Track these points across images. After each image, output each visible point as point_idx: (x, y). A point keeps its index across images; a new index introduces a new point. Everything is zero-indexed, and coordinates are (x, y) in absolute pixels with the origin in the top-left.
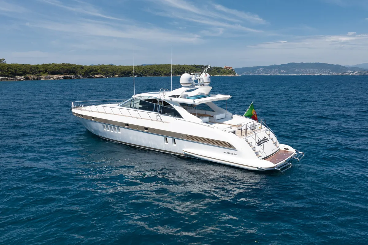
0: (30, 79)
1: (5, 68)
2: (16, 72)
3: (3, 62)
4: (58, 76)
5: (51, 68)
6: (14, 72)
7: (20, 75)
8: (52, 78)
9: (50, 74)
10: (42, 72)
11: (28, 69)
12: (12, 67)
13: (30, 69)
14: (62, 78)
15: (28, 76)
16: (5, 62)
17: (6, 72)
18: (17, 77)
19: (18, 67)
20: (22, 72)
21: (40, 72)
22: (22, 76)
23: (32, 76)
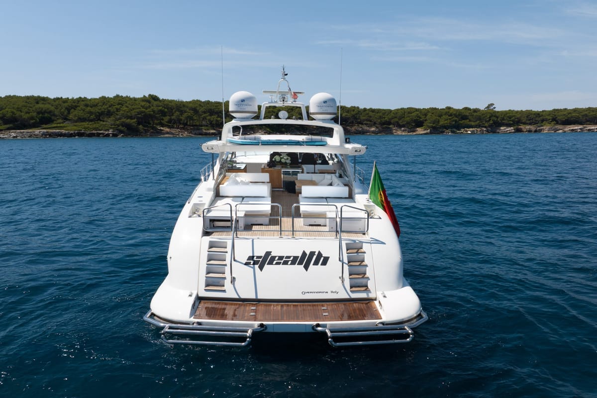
0: (523, 132)
1: (486, 116)
2: (503, 121)
3: (492, 108)
4: (573, 127)
5: (564, 115)
6: (500, 122)
7: (508, 125)
8: (562, 129)
9: (560, 124)
10: (546, 121)
11: (524, 117)
12: (498, 115)
13: (527, 117)
14: (579, 130)
15: (522, 127)
16: (495, 108)
17: (486, 121)
18: (502, 128)
19: (508, 115)
20: (513, 121)
21: (543, 121)
22: (511, 127)
23: (528, 127)
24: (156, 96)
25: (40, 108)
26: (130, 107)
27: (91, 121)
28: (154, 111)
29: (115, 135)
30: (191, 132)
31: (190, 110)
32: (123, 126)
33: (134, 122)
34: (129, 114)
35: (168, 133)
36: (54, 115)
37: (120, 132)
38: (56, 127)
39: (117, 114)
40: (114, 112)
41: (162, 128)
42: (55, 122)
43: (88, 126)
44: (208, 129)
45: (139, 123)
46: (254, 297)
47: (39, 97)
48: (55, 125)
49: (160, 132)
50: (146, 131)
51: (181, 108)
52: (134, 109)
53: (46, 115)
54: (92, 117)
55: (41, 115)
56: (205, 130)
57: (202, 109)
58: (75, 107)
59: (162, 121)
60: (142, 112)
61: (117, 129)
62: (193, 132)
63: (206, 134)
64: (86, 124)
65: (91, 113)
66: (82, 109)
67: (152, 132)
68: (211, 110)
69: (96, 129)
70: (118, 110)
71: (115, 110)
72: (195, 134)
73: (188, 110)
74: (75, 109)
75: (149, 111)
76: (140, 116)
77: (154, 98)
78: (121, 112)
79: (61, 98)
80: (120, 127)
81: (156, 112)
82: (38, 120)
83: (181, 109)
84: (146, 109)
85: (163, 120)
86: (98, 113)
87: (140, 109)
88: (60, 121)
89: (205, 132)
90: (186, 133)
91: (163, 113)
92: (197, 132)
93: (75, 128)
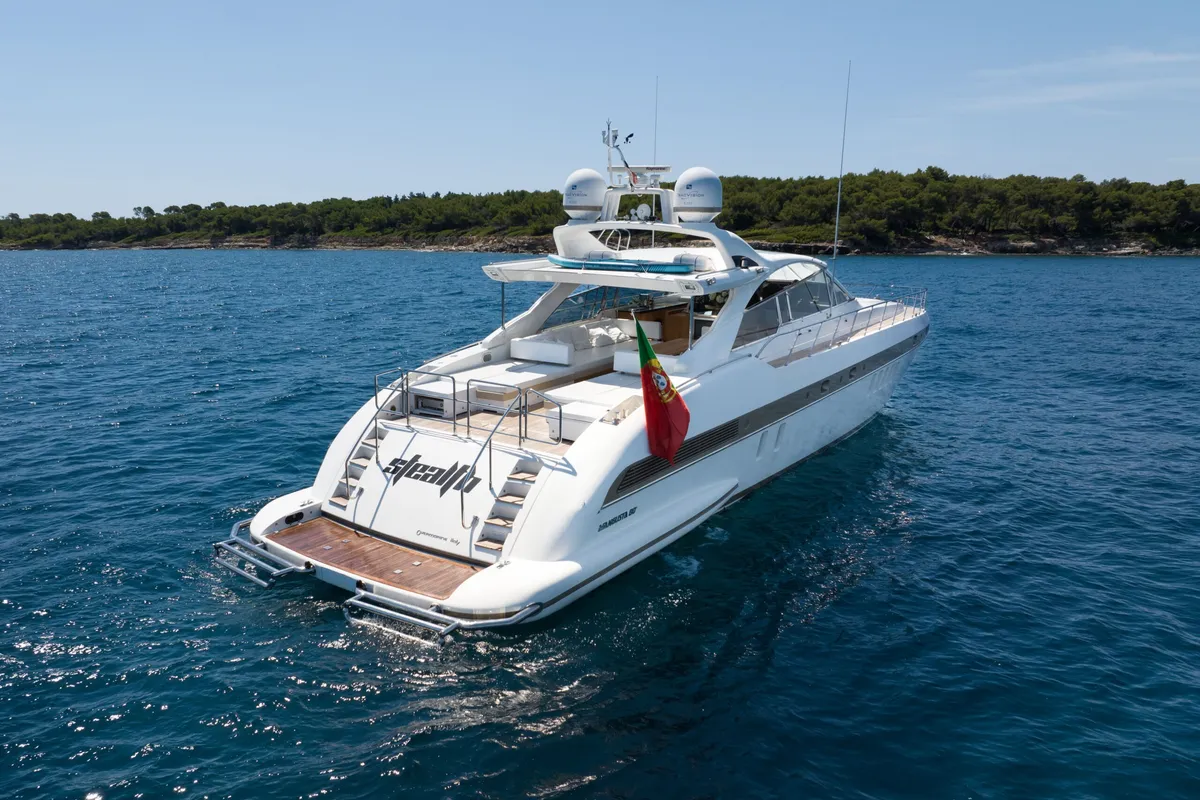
24: (940, 170)
25: (738, 199)
26: (882, 192)
27: (812, 222)
28: (921, 202)
29: (843, 251)
30: (986, 245)
31: (990, 197)
32: (861, 233)
33: (881, 225)
34: (876, 208)
35: (941, 247)
36: (759, 212)
37: (855, 244)
38: (756, 235)
39: (856, 210)
40: (852, 205)
41: (933, 237)
42: (757, 225)
43: (805, 232)
44: (1020, 240)
45: (891, 226)
46: (367, 525)
47: (746, 178)
48: (756, 231)
49: (928, 245)
50: (903, 243)
51: (975, 193)
52: (887, 198)
53: (746, 212)
54: (815, 215)
55: (738, 212)
56: (1014, 241)
57: (1017, 195)
58: (790, 197)
59: (937, 222)
60: (902, 204)
61: (851, 240)
62: (990, 246)
63: (1015, 250)
64: (800, 230)
65: (813, 207)
66: (801, 200)
67: (913, 246)
68: (1034, 196)
69: (817, 239)
70: (859, 200)
71: (855, 200)
72: (993, 250)
73: (986, 198)
74: (791, 200)
75: (913, 203)
76: (894, 212)
77: (936, 174)
78: (865, 205)
79: (779, 179)
80: (857, 236)
81: (926, 203)
82: (732, 221)
83: (974, 196)
84: (909, 198)
85: (941, 219)
86: (826, 206)
87: (897, 197)
88: (765, 223)
89: (1013, 246)
90: (976, 246)
91: (939, 206)
92: (998, 244)
93: (784, 236)
